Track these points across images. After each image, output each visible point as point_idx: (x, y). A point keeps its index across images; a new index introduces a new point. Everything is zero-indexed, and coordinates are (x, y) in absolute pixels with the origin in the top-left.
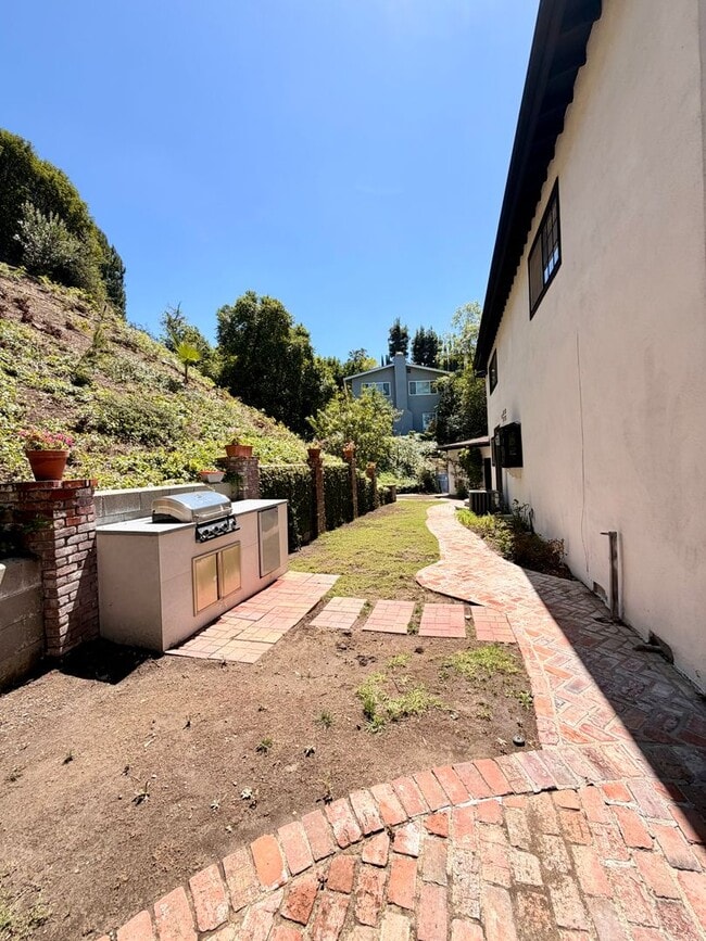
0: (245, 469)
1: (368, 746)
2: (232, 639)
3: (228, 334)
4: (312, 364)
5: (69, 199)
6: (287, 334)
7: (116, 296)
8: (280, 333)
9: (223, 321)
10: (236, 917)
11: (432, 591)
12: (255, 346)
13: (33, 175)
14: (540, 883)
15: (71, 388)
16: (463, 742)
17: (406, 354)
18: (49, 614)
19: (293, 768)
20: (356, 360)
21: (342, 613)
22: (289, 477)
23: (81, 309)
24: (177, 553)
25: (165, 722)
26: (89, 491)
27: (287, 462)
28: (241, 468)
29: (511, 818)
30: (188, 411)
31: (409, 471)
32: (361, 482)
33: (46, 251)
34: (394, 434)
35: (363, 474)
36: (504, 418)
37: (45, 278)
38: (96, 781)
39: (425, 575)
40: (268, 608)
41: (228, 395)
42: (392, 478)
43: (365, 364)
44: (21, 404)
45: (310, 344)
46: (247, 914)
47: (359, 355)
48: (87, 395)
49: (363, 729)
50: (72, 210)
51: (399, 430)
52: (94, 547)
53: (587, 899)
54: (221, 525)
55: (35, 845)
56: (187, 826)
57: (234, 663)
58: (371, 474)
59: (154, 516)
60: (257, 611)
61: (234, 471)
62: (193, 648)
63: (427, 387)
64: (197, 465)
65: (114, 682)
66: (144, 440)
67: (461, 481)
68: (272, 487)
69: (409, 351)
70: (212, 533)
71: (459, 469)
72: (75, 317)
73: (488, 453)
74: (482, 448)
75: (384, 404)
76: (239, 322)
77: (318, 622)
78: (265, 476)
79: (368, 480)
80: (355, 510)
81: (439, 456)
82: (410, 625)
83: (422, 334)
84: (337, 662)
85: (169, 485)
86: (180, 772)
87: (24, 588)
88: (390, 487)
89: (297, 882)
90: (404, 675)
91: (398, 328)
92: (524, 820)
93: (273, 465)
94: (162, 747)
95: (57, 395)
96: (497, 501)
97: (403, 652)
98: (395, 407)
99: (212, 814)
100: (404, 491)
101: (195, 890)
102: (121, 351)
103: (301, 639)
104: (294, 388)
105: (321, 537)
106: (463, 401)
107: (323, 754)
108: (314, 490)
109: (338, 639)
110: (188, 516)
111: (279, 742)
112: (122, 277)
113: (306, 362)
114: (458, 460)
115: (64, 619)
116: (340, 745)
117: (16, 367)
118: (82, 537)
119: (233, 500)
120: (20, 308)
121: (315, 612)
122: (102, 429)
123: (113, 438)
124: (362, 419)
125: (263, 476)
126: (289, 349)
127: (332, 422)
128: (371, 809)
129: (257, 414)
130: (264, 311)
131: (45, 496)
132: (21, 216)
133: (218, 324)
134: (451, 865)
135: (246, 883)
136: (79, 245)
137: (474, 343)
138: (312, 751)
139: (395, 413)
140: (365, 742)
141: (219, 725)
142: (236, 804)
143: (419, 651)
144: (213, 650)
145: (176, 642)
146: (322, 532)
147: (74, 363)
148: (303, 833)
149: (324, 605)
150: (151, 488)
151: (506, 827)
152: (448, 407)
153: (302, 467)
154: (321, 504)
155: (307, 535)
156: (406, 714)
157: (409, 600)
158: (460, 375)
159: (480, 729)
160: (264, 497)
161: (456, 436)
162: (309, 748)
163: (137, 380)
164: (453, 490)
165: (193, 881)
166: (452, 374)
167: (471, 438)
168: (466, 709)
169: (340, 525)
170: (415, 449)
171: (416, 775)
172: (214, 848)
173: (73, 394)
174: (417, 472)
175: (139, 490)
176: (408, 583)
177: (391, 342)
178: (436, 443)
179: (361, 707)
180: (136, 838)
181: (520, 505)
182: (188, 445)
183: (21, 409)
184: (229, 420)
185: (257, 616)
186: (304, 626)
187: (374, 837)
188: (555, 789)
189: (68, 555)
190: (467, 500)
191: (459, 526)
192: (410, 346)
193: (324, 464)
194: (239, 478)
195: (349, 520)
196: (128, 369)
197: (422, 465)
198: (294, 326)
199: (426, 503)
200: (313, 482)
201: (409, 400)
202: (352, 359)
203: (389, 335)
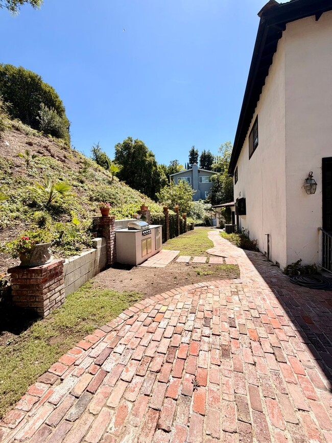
0: (147, 215)
1: (200, 278)
2: (154, 263)
3: (120, 156)
4: (157, 169)
5: (56, 99)
6: (146, 156)
8: (143, 156)
11: (212, 255)
12: (132, 161)
13: (42, 90)
15: (80, 185)
17: (197, 163)
18: (109, 253)
19: (184, 280)
21: (185, 259)
22: (159, 218)
24: (139, 238)
26: (114, 220)
27: (158, 212)
28: (145, 214)
31: (199, 217)
32: (181, 221)
33: (49, 123)
34: (193, 201)
35: (182, 218)
36: (240, 195)
37: (50, 135)
38: (140, 282)
39: (210, 251)
42: (192, 220)
43: (178, 167)
45: (155, 160)
46: (183, 293)
47: (175, 163)
48: (86, 186)
49: (198, 276)
50: (57, 104)
51: (195, 198)
52: (116, 236)
54: (147, 231)
56: (165, 286)
58: (184, 218)
59: (129, 227)
62: (144, 265)
63: (207, 179)
64: (132, 213)
65: (129, 270)
67: (222, 221)
68: (154, 221)
69: (198, 161)
71: (221, 216)
73: (233, 209)
74: (231, 207)
75: (188, 187)
76: (125, 150)
79: (184, 220)
80: (179, 232)
81: (213, 210)
82: (206, 261)
83: (205, 153)
87: (105, 245)
88: (192, 223)
91: (193, 151)
92: (235, 286)
93: (153, 213)
96: (236, 228)
97: (205, 266)
98: (193, 189)
100: (197, 225)
105: (168, 241)
106: (223, 185)
108: (166, 223)
109: (185, 264)
110: (140, 228)
113: (154, 168)
114: (220, 212)
115: (112, 255)
116: (193, 278)
118: (114, 233)
120: (48, 150)
121: (176, 259)
124: (180, 194)
126: (147, 163)
127: (167, 195)
130: (136, 146)
132: (40, 109)
133: (115, 151)
136: (61, 120)
137: (229, 160)
139: (193, 191)
142: (174, 284)
143: (210, 266)
144: (150, 265)
145: (139, 263)
148: (190, 287)
149: (178, 257)
152: (216, 189)
153: (162, 214)
154: (168, 228)
155: (166, 239)
157: (205, 256)
158: (222, 174)
161: (220, 202)
163: (97, 180)
164: (218, 225)
166: (218, 174)
167: (227, 203)
169: (174, 237)
170: (201, 207)
174: (203, 217)
176: (204, 253)
177: (190, 157)
178: (211, 205)
180: (156, 287)
181: (244, 229)
186: (174, 262)
187: (204, 287)
188: (242, 283)
189: (112, 237)
190: (224, 229)
191: (221, 238)
192: (199, 159)
193: (169, 213)
194: (145, 217)
195: (177, 235)
197: (205, 214)
198: (148, 153)
199: (207, 230)
200: (166, 220)
201: (199, 185)
202: (172, 165)
203: (189, 154)
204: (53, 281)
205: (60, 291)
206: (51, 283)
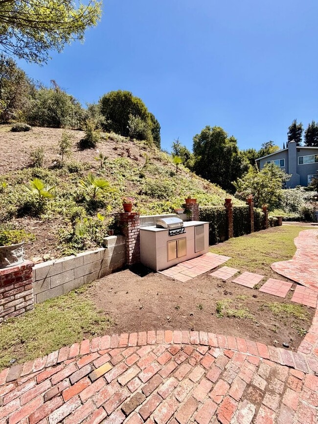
0: (193, 208)
1: (214, 321)
2: (179, 273)
3: (197, 147)
4: (237, 155)
5: (142, 108)
6: (224, 143)
7: (157, 139)
8: (221, 142)
9: (195, 142)
10: (157, 345)
11: (277, 273)
12: (209, 151)
13: (132, 103)
14: (263, 389)
15: (139, 179)
16: (256, 335)
17: (300, 140)
18: (127, 252)
19: (184, 317)
20: (266, 148)
21: (226, 273)
22: (214, 212)
23: (144, 148)
24: (162, 238)
25: (152, 291)
26: (138, 216)
27: (214, 205)
28: (191, 208)
29: (262, 366)
30: (176, 184)
31: (294, 209)
32: (257, 215)
33: (135, 129)
34: (284, 187)
35: (259, 210)
37: (135, 139)
38: (132, 300)
39: (277, 265)
40: (196, 265)
41: (195, 174)
42: (282, 212)
43: (272, 150)
44: (125, 186)
45: (236, 145)
46: (159, 345)
47: (269, 144)
48: (143, 180)
49: (214, 315)
50: (143, 112)
52: (139, 234)
53: (282, 405)
54: (179, 230)
55: (117, 309)
56: (151, 319)
57: (177, 281)
58: (264, 210)
59: (157, 225)
60: (191, 265)
61: (189, 209)
62: (165, 273)
63: (312, 158)
64: (175, 207)
65: (142, 277)
66: (158, 197)
68: (205, 216)
69: (302, 138)
70: (174, 233)
72: (143, 152)
75: (279, 172)
76: (202, 141)
77: (213, 274)
78: (202, 211)
79: (262, 213)
80: (252, 228)
82: (256, 285)
83: (313, 126)
84: (215, 291)
85: (164, 214)
86: (152, 306)
87: (121, 244)
88: (278, 218)
89: (175, 345)
90: (241, 303)
91: (295, 126)
92: (269, 370)
93: (206, 207)
94: (149, 298)
95: (135, 182)
97: (246, 295)
98: (287, 173)
99: (157, 319)
100: (289, 220)
101: (148, 334)
102: (155, 162)
103: (204, 279)
104: (227, 168)
105: (230, 239)
107: (196, 316)
108: (227, 218)
109: (219, 282)
110: (167, 227)
111: (182, 308)
112: (159, 131)
113: (234, 154)
115: (131, 255)
116: (203, 317)
117: (125, 174)
118: (136, 230)
119: (184, 221)
120: (127, 152)
121: (214, 270)
122: (146, 194)
123: (149, 197)
124: (263, 181)
125: (201, 211)
126: (225, 150)
127: (245, 184)
128: (206, 338)
129: (206, 182)
130: (213, 134)
131: (126, 217)
132: (129, 119)
133: (193, 143)
134: (228, 366)
135: (161, 339)
136: (145, 124)
138: (192, 314)
139: (286, 176)
140: (213, 320)
141: (166, 297)
142: (165, 319)
143: (255, 296)
144: (172, 274)
145: (161, 269)
146: (231, 237)
147: (140, 170)
148: (181, 335)
149: (219, 268)
150: (157, 215)
151: (259, 368)
154: (231, 224)
155: (223, 238)
156: (234, 316)
157: (262, 275)
159: (268, 334)
160: (201, 220)
162: (192, 313)
163: (159, 173)
165: (148, 332)
168: (265, 325)
169: (242, 235)
170: (300, 196)
171: (228, 337)
172: (156, 328)
173: (139, 181)
174: (300, 209)
175: (153, 216)
176: (266, 268)
177: (289, 135)
179: (216, 308)
180: (138, 317)
182: (174, 198)
183: (125, 188)
184: (191, 187)
185: (190, 267)
186: (207, 275)
187: (203, 346)
188: (294, 368)
189: (132, 235)
192: (303, 134)
193: (234, 206)
194: (190, 212)
195: (248, 233)
196: (157, 170)
197: (304, 205)
198: (228, 138)
199: (302, 228)
200: (227, 214)
201: (298, 168)
202: (264, 147)
203: (288, 131)
204: (12, 287)
205: (24, 297)
206: (7, 289)
